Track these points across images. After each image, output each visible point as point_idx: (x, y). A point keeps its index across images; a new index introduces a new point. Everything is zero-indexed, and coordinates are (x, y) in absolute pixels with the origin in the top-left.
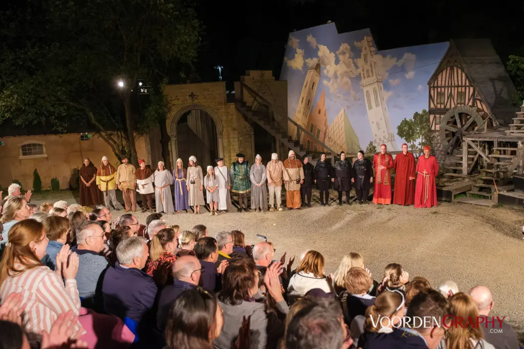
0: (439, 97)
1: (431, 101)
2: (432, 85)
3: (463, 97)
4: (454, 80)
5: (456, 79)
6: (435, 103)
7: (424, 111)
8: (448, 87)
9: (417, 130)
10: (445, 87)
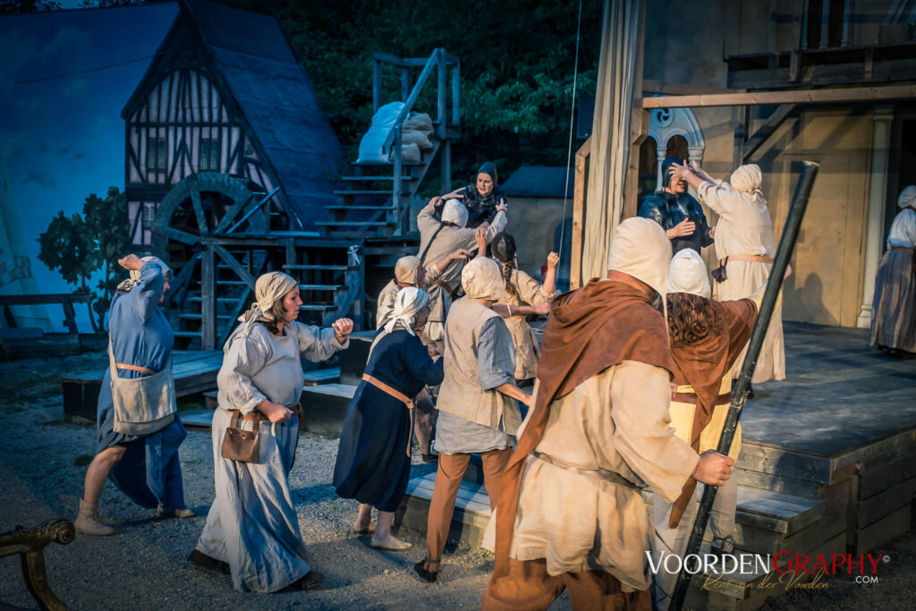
0: (152, 152)
1: (132, 162)
2: (134, 119)
3: (214, 152)
4: (191, 108)
5: (195, 104)
6: (143, 169)
7: (113, 192)
8: (176, 125)
9: (95, 245)
10: (167, 125)
